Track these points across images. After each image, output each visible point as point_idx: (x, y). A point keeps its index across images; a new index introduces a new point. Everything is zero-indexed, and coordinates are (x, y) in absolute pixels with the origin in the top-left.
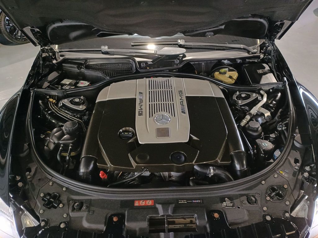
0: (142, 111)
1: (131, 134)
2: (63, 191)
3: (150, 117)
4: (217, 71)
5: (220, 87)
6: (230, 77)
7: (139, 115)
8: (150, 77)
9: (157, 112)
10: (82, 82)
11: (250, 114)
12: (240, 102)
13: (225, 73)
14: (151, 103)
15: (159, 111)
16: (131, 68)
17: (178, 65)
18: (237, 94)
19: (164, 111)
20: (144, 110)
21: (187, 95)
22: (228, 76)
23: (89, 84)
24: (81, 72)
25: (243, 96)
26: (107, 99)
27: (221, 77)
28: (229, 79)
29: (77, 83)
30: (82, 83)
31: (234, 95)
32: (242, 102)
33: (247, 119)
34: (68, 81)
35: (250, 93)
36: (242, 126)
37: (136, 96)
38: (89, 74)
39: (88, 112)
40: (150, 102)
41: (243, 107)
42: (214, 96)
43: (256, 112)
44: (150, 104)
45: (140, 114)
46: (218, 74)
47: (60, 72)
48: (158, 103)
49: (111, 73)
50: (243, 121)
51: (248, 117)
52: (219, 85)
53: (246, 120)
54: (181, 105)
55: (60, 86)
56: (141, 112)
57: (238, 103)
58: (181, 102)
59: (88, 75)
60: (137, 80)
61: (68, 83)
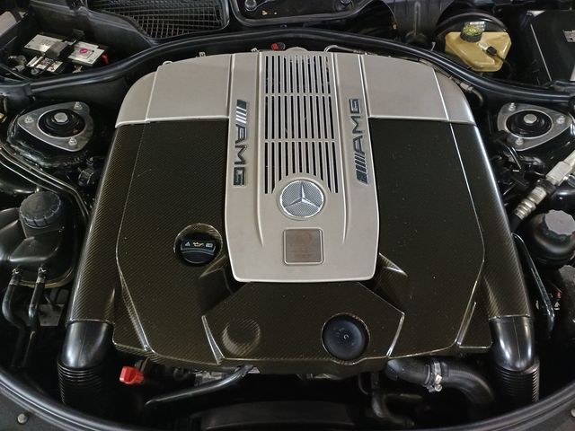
0: (243, 169)
1: (212, 249)
2: (17, 425)
3: (266, 192)
4: (453, 27)
5: (463, 85)
6: (492, 52)
7: (235, 184)
8: (269, 48)
9: (287, 174)
10: (83, 45)
11: (546, 185)
12: (519, 140)
13: (477, 38)
14: (270, 141)
15: (294, 172)
16: (218, 11)
17: (350, 6)
18: (510, 109)
19: (308, 172)
20: (249, 166)
21: (371, 116)
22: (486, 49)
23: (103, 54)
24: (78, 16)
25: (529, 120)
26: (147, 120)
27: (464, 51)
28: (489, 58)
29: (70, 50)
30: (84, 51)
31: (500, 114)
32: (524, 141)
33: (535, 197)
34: (46, 43)
35: (549, 110)
36: (521, 217)
37: (228, 115)
38: (101, 23)
39: (91, 159)
40: (266, 138)
41: (527, 159)
42: (448, 119)
43: (566, 178)
44: (266, 144)
45: (239, 180)
46: (457, 39)
47: (22, 14)
48: (290, 141)
49: (160, 26)
50: (524, 205)
51: (540, 193)
52: (462, 81)
53: (532, 199)
54: (355, 150)
55: (24, 58)
56: (240, 172)
57: (512, 144)
58: (354, 140)
59: (99, 25)
60: (234, 55)
61: (44, 48)
